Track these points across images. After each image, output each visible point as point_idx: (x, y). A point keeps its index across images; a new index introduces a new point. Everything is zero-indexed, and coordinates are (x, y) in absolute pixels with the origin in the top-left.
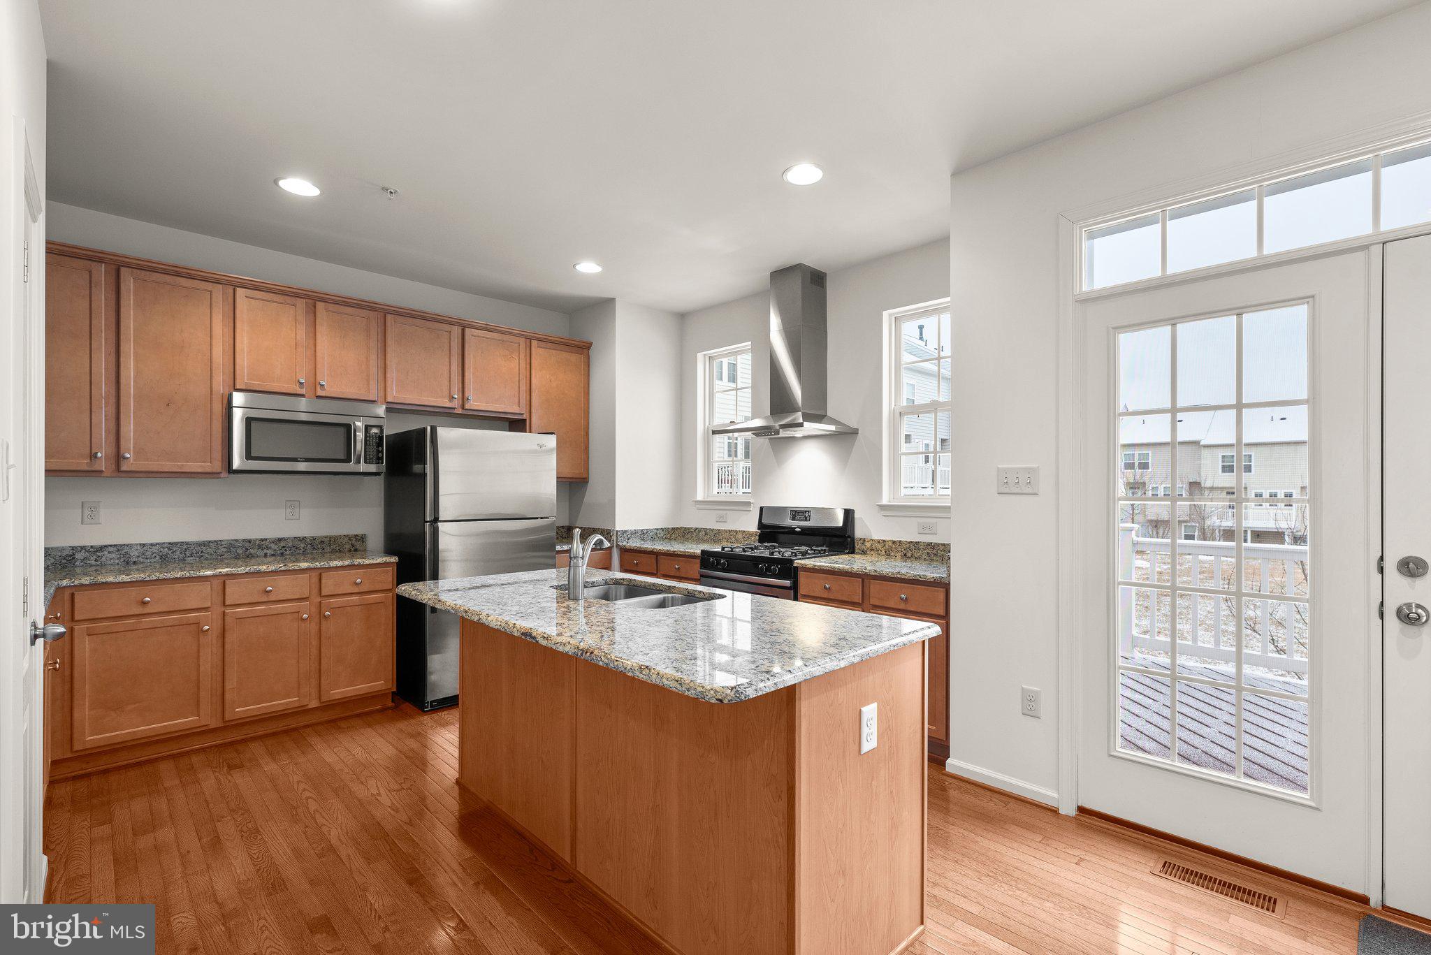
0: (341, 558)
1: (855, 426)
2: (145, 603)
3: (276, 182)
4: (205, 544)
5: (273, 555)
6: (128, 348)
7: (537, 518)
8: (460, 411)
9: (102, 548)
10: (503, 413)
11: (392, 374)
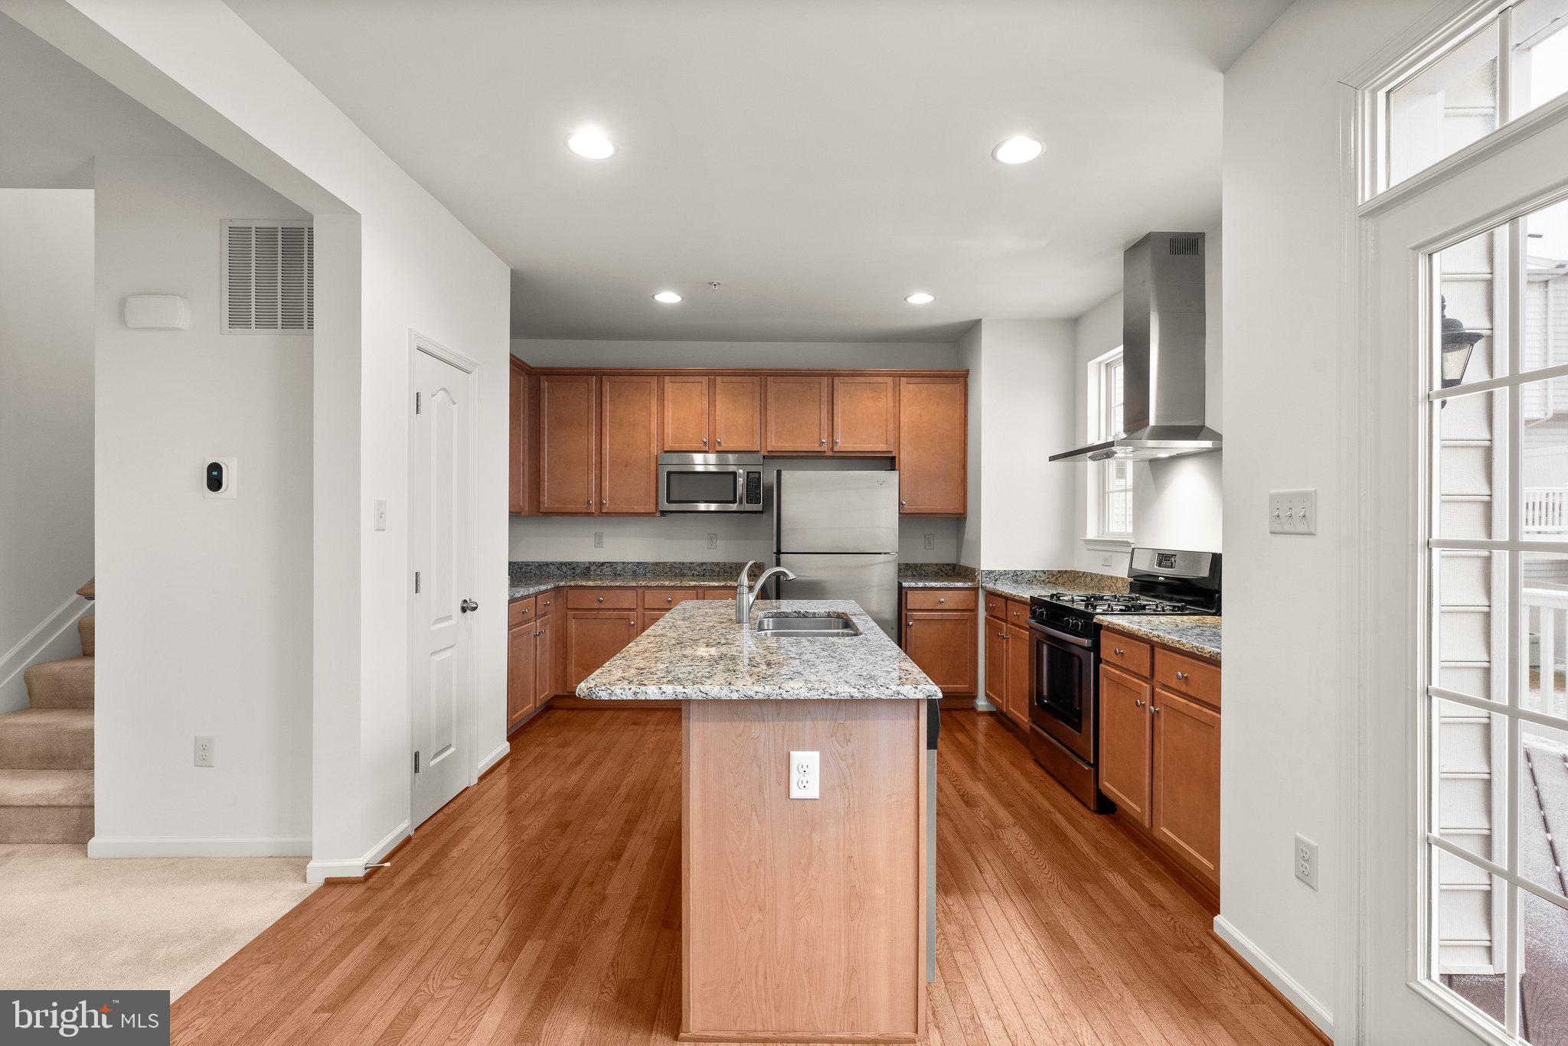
0: (719, 581)
2: (600, 601)
3: (653, 297)
4: (657, 564)
5: (698, 575)
6: (607, 430)
7: (880, 553)
8: (831, 454)
9: (603, 564)
10: (872, 452)
11: (772, 428)
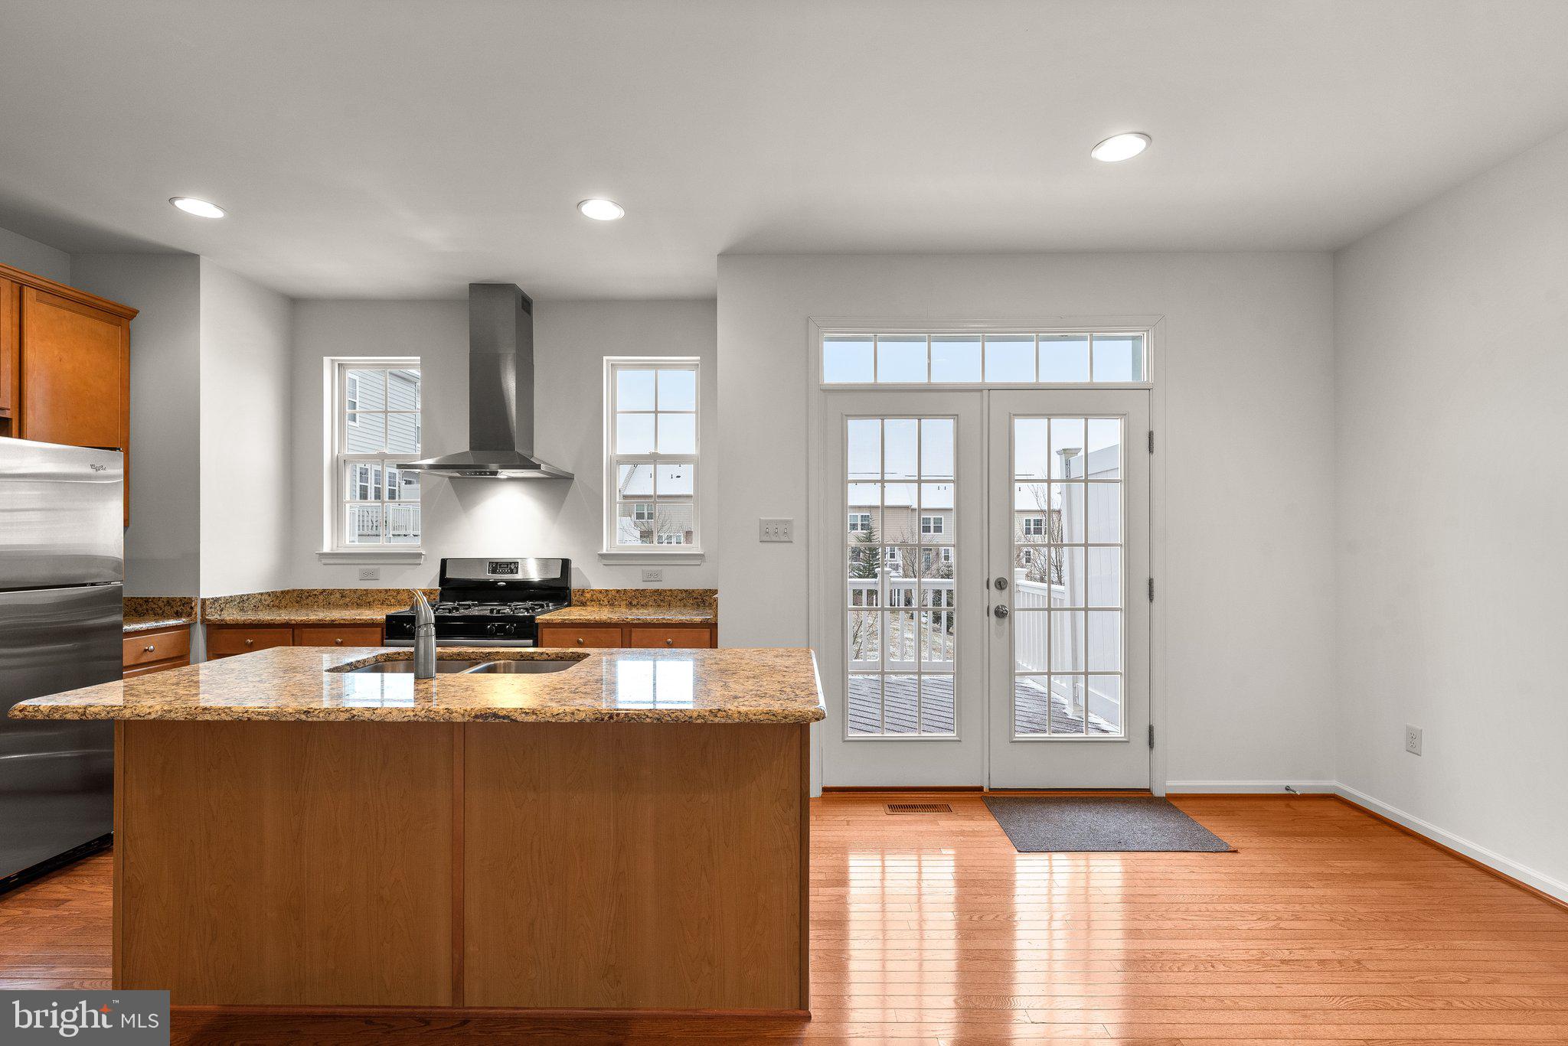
1: (570, 471)
